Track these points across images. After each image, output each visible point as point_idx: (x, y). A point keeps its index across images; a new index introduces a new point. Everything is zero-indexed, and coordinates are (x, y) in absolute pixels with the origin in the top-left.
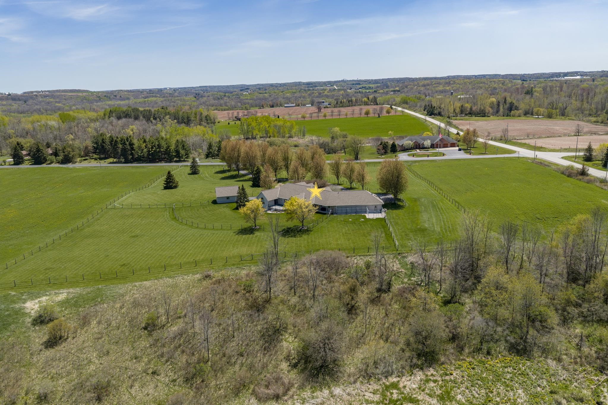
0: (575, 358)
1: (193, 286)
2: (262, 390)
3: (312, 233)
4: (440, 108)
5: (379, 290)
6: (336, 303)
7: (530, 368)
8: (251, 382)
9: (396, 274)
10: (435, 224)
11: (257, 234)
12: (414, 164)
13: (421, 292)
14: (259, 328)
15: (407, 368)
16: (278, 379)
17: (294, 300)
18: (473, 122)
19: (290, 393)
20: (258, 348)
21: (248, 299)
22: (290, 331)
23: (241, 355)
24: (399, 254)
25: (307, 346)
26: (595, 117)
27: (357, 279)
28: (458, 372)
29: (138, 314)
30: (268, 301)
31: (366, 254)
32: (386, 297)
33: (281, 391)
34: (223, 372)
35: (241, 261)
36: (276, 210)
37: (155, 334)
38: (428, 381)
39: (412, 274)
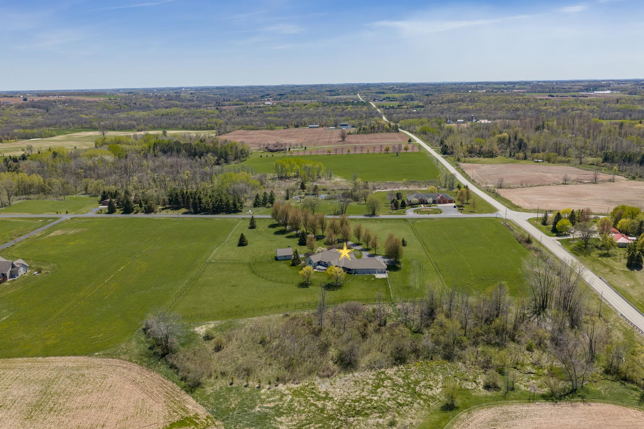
0: (473, 362)
1: (280, 321)
2: (321, 373)
3: (343, 288)
4: (452, 147)
5: (380, 325)
6: (356, 332)
7: (449, 366)
8: (315, 370)
9: (389, 315)
10: (417, 283)
11: (310, 287)
12: (417, 221)
13: (401, 327)
14: (317, 344)
15: (390, 365)
16: (328, 369)
17: (334, 330)
18: (479, 165)
19: (334, 375)
20: (317, 354)
21: (310, 329)
22: (333, 346)
23: (309, 357)
24: (392, 303)
25: (342, 353)
26: (594, 157)
27: (368, 319)
28: (415, 367)
29: (255, 335)
30: (320, 330)
31: (374, 303)
32: (383, 328)
33: (330, 373)
34: (302, 365)
35: (304, 306)
36: (319, 269)
37: (267, 346)
38: (399, 371)
39: (399, 316)
